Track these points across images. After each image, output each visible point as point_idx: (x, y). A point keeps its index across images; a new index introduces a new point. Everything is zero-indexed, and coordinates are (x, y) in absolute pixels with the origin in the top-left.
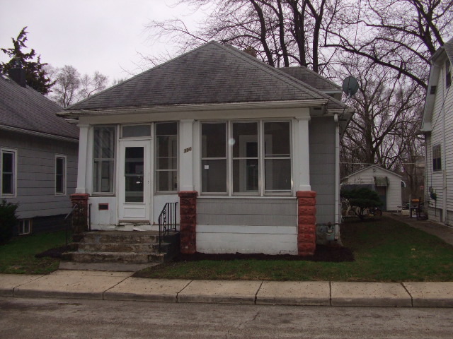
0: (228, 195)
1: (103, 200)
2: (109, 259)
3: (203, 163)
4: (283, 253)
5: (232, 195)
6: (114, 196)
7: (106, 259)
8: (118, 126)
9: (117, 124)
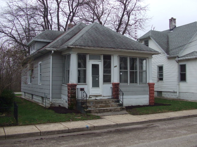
0: (128, 84)
1: (82, 87)
2: (106, 111)
3: (120, 72)
4: (145, 105)
5: (129, 84)
6: (86, 85)
7: (105, 111)
8: (88, 55)
9: (87, 54)
